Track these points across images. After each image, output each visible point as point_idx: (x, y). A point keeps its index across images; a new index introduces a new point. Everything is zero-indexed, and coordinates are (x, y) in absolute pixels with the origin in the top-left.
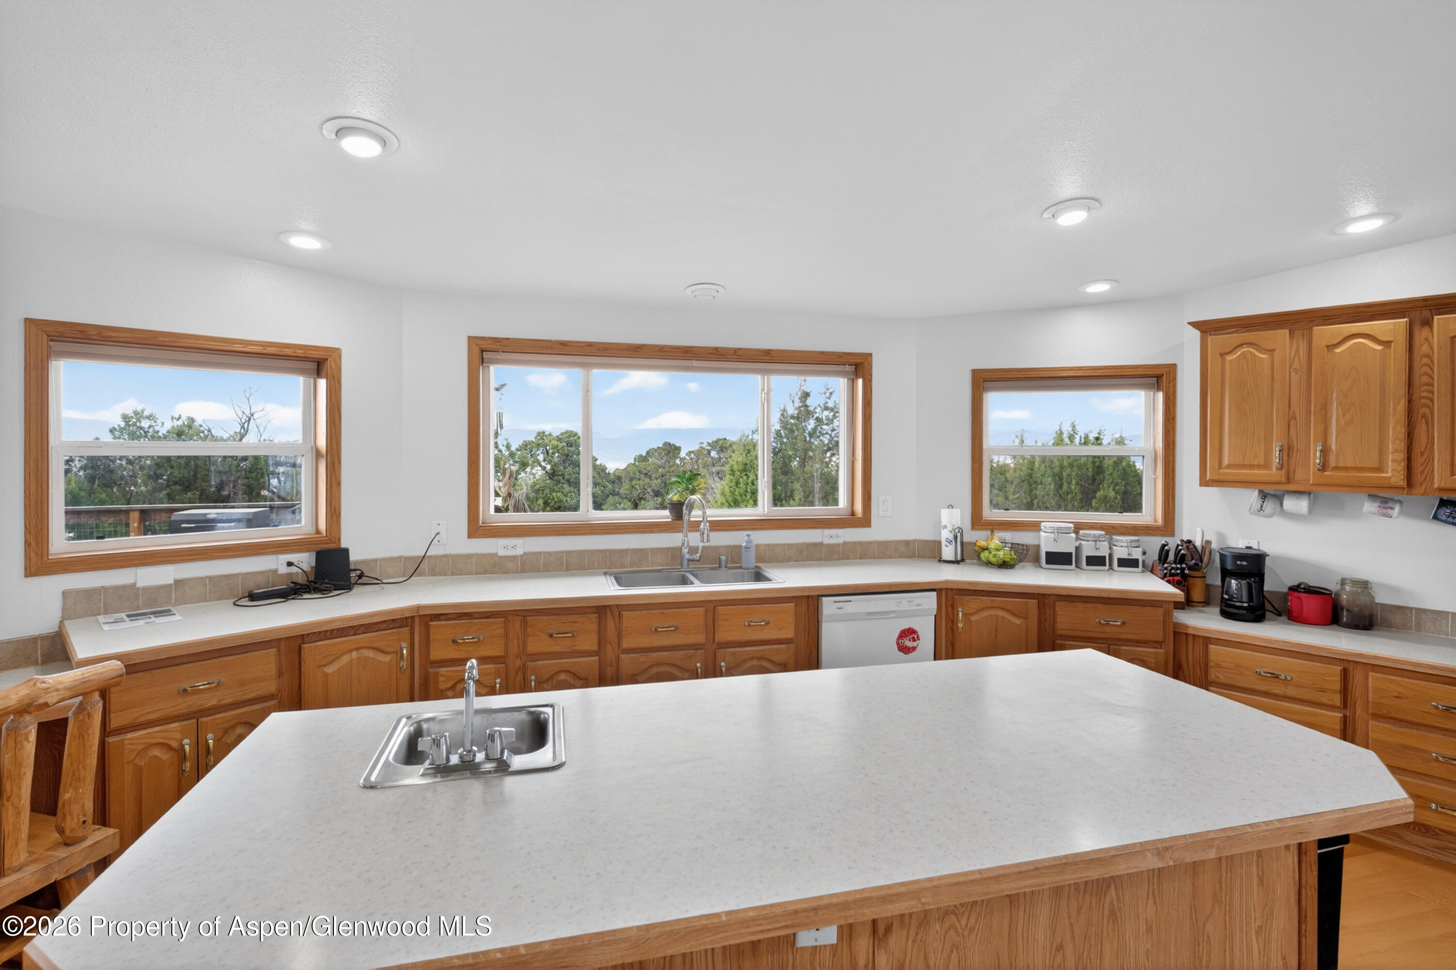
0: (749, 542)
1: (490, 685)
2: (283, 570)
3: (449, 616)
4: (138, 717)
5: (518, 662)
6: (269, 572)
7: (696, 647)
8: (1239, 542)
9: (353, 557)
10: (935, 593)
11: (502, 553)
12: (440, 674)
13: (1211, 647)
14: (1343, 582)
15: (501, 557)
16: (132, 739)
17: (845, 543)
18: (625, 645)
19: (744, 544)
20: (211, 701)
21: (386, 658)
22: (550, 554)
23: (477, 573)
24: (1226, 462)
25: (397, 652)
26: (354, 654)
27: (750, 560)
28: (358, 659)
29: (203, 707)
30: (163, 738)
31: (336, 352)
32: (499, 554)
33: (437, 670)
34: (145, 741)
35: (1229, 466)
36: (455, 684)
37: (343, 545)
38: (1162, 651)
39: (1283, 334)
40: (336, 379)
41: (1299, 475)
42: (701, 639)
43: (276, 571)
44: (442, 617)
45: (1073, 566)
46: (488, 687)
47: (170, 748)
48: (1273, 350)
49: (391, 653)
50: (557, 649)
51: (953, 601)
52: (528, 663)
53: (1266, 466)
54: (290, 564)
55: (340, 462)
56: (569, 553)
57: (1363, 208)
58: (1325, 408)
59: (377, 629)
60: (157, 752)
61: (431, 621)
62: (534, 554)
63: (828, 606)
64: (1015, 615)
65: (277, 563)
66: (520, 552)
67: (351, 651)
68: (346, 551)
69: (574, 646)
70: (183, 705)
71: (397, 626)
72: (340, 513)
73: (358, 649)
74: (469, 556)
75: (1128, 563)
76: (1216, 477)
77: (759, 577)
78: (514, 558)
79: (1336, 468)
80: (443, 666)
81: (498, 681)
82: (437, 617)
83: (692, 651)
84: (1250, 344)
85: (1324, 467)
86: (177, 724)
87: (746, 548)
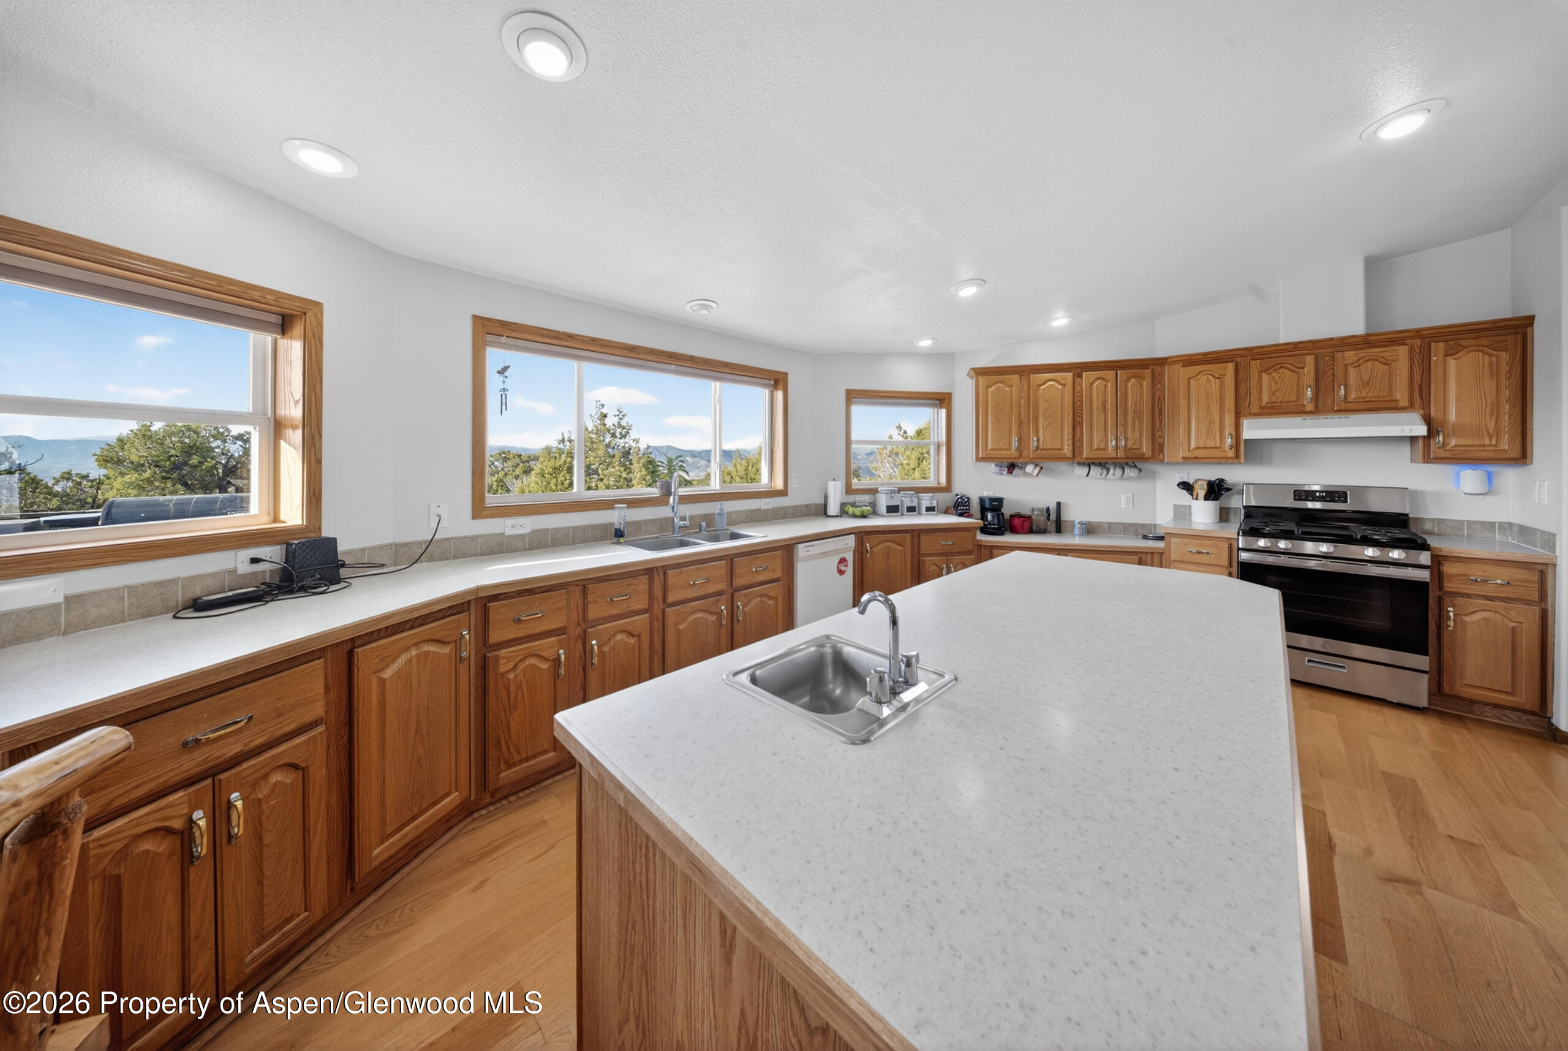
0: (722, 509)
1: (551, 658)
2: (245, 568)
3: (508, 595)
4: (112, 801)
5: (578, 630)
6: (224, 572)
7: (720, 593)
8: (988, 493)
9: (341, 547)
10: (853, 536)
11: (509, 532)
12: (501, 656)
13: (994, 551)
14: (1033, 510)
15: (507, 536)
16: (99, 839)
17: (774, 508)
18: (671, 598)
19: (718, 511)
20: (233, 748)
21: (446, 650)
22: (557, 530)
23: (482, 555)
24: (990, 447)
25: (456, 641)
26: (414, 652)
27: (721, 523)
28: (418, 656)
29: (223, 758)
30: (158, 820)
31: (318, 305)
32: (507, 533)
33: (496, 653)
34: (127, 833)
35: (991, 450)
36: (516, 665)
37: (326, 533)
38: (972, 557)
39: (1016, 378)
40: (317, 338)
41: (1025, 453)
42: (722, 586)
43: (235, 570)
44: (500, 597)
45: (916, 513)
46: (550, 660)
47: (169, 831)
48: (1012, 386)
49: (451, 642)
50: (615, 611)
51: (862, 540)
52: (589, 630)
53: (1009, 449)
54: (255, 561)
55: (320, 436)
56: (575, 528)
57: (1060, 314)
58: (1036, 418)
59: (434, 619)
60: (147, 845)
61: (489, 602)
62: (541, 531)
63: (801, 550)
64: (898, 544)
65: (239, 561)
66: (527, 530)
67: (408, 649)
68: (333, 541)
69: (629, 607)
70: (190, 764)
71: (454, 612)
72: (320, 495)
73: (417, 644)
74: (474, 538)
75: (930, 509)
76: (985, 456)
77: (734, 536)
78: (523, 536)
79: (1043, 449)
80: (502, 648)
81: (561, 651)
82: (495, 598)
83: (718, 597)
84: (1000, 382)
85: (1037, 448)
86: (181, 794)
87: (719, 514)
